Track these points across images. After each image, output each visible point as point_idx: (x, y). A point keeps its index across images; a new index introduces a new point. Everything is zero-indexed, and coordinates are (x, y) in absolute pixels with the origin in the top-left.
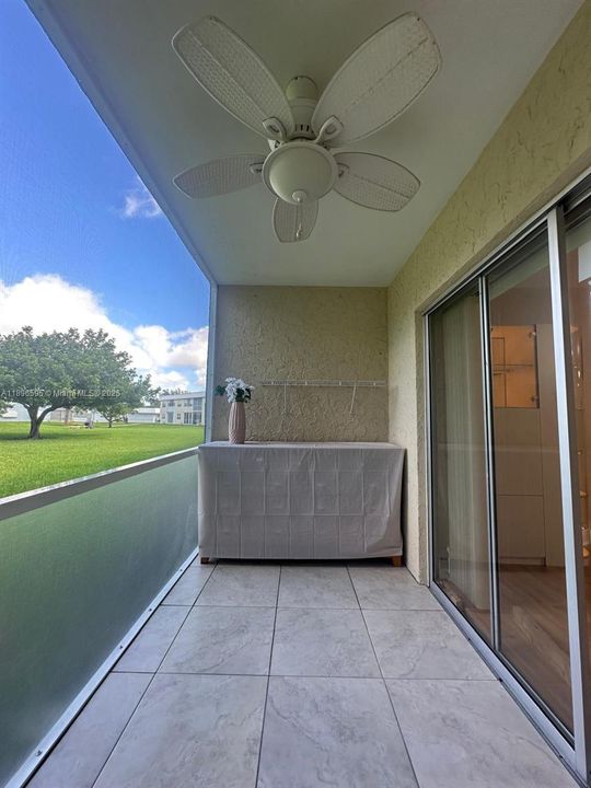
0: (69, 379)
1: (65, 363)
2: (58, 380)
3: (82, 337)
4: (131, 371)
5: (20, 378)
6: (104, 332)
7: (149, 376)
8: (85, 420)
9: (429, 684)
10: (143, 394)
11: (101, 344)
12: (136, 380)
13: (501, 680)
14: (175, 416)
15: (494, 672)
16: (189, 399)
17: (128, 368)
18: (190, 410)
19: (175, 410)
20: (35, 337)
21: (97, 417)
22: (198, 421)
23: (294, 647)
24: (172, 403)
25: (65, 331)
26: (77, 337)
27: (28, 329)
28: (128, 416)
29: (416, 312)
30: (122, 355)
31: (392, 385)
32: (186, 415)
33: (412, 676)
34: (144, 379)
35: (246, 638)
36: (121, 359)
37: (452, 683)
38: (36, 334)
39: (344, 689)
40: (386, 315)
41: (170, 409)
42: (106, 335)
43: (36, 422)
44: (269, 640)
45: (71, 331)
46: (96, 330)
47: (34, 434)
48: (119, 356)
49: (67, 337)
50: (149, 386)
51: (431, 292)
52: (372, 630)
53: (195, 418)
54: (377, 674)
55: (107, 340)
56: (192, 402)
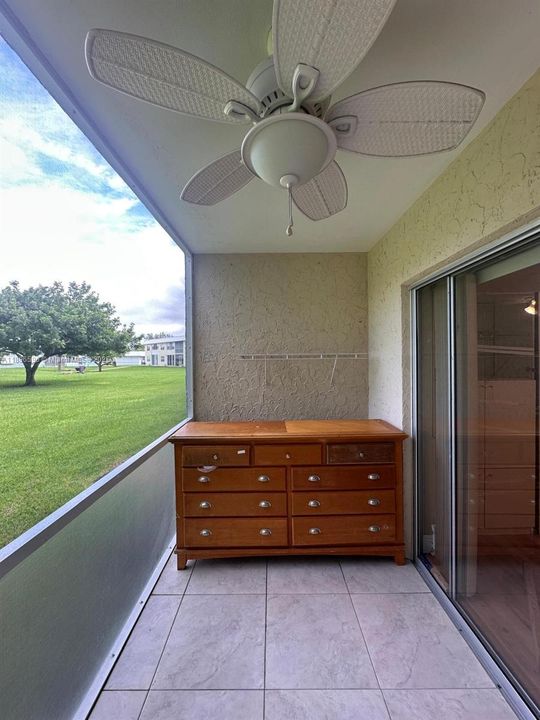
0: (58, 331)
1: (52, 315)
2: (47, 332)
3: (66, 290)
4: (115, 320)
5: (11, 330)
6: (87, 284)
7: (133, 324)
8: (77, 365)
9: (428, 694)
10: (128, 341)
11: (85, 296)
12: (120, 328)
13: (499, 687)
14: (159, 359)
15: (491, 676)
16: (171, 343)
17: (112, 317)
18: (172, 352)
19: (158, 352)
20: (22, 291)
21: (87, 362)
22: (180, 362)
23: (287, 648)
24: (155, 347)
25: (50, 284)
26: (62, 290)
27: (15, 284)
28: (116, 359)
29: (402, 286)
30: (106, 306)
31: (372, 354)
32: (169, 357)
33: (409, 685)
34: (128, 327)
35: (238, 637)
36: (105, 309)
37: (451, 694)
38: (23, 288)
39: (343, 706)
40: (367, 282)
41: (155, 352)
42: (89, 287)
43: (31, 371)
44: (261, 639)
45: (56, 284)
46: (79, 284)
47: (30, 382)
48: (102, 307)
49: (52, 290)
50: (133, 333)
51: (423, 268)
52: (364, 621)
53: (177, 360)
54: (373, 684)
55: (91, 291)
56: (174, 345)
